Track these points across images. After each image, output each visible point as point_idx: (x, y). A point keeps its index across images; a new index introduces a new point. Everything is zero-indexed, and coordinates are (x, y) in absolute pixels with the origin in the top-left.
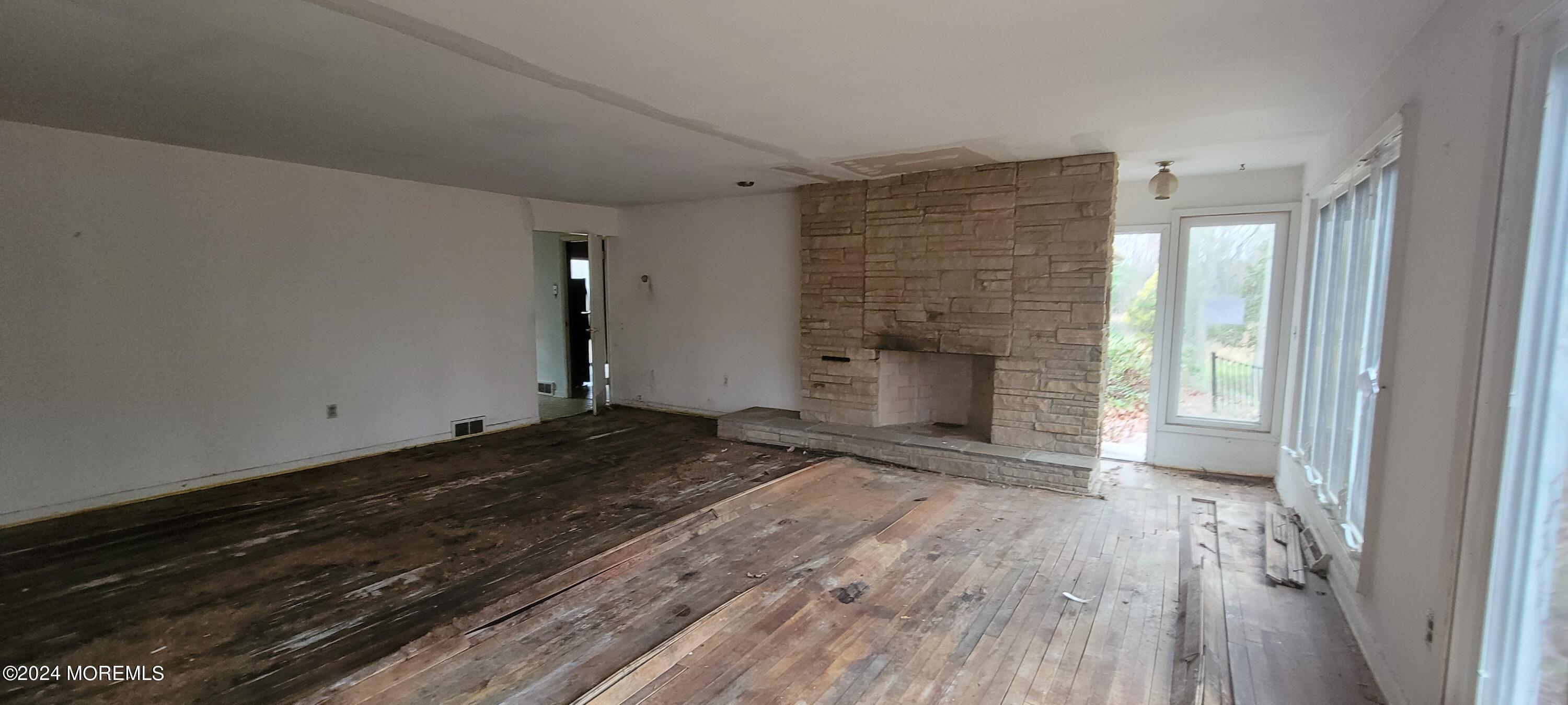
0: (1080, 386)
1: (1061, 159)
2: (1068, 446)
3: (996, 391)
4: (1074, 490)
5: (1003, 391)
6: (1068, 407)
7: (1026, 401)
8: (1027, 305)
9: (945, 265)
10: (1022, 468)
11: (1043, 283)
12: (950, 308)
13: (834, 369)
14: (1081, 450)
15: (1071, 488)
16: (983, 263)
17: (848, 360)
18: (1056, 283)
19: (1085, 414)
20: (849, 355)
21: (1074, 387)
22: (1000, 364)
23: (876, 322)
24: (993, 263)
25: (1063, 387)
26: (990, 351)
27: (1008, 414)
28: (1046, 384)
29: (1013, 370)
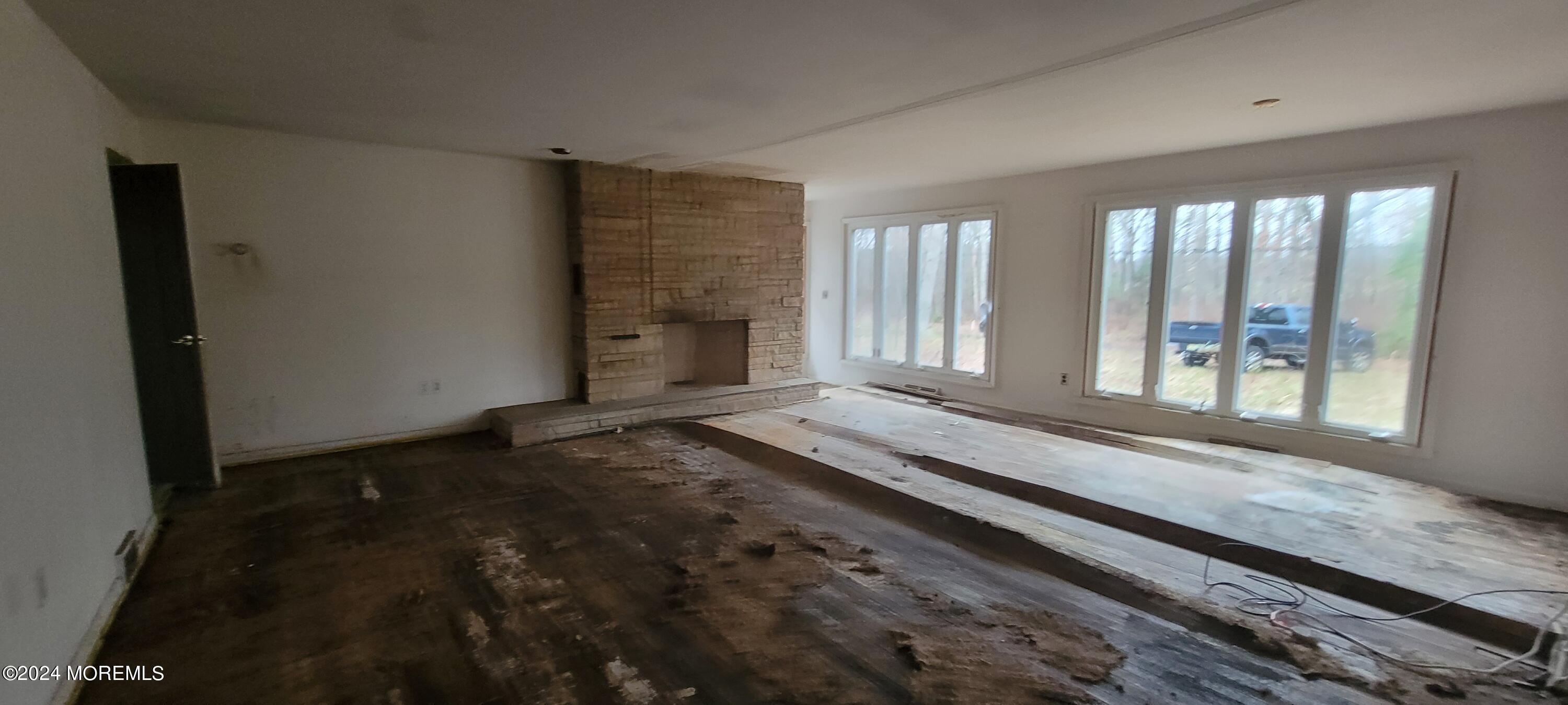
0: (794, 333)
1: (780, 183)
2: (789, 374)
3: (750, 345)
4: (813, 398)
5: (754, 344)
6: (788, 349)
7: (768, 349)
8: (767, 282)
9: (716, 251)
10: (789, 392)
11: (774, 267)
12: (721, 285)
13: (626, 347)
14: (797, 375)
15: (811, 397)
16: (740, 252)
17: (637, 336)
18: (781, 267)
19: (797, 352)
20: (638, 333)
21: (791, 335)
22: (752, 325)
23: (661, 299)
24: (747, 252)
25: (786, 335)
26: (748, 316)
27: (757, 360)
28: (778, 335)
29: (760, 328)
